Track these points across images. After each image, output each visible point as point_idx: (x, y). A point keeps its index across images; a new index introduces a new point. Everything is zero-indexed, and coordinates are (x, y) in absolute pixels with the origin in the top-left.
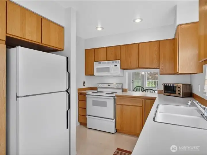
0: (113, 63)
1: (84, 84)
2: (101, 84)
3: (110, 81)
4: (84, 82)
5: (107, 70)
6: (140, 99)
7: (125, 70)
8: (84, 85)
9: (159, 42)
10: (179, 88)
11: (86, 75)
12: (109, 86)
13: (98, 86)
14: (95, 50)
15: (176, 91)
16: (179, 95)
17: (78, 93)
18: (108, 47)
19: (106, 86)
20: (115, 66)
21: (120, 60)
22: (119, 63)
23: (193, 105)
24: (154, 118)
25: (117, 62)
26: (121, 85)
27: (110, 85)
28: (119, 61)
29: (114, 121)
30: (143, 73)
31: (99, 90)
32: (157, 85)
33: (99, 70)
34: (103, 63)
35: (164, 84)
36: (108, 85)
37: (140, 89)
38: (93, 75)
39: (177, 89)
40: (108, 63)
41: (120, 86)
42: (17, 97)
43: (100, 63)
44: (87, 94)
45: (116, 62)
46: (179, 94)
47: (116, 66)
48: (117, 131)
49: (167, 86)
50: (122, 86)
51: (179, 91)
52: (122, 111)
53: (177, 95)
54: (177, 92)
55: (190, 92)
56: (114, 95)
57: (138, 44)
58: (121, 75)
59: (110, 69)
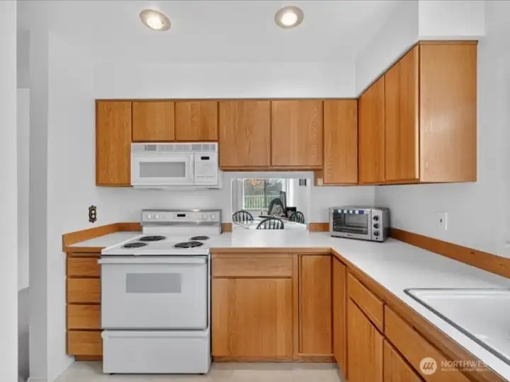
0: (194, 148)
1: (90, 215)
2: (154, 213)
3: (183, 203)
4: (92, 209)
5: (179, 168)
7: (227, 173)
8: (92, 220)
9: (323, 102)
10: (376, 218)
11: (98, 183)
12: (181, 219)
13: (144, 220)
14: (135, 104)
15: (366, 228)
16: (374, 238)
17: (64, 249)
19: (171, 217)
20: (203, 158)
21: (217, 141)
22: (217, 150)
25: (210, 147)
26: (218, 213)
27: (184, 215)
28: (216, 144)
29: (207, 333)
31: (147, 232)
33: (147, 169)
34: (162, 149)
35: (334, 208)
36: (179, 215)
37: (244, 217)
38: (128, 185)
40: (179, 149)
43: (153, 148)
44: (103, 252)
45: (206, 148)
46: (377, 234)
47: (207, 158)
50: (221, 217)
51: (376, 226)
54: (372, 229)
56: (204, 250)
57: (271, 100)
58: (220, 186)
59: (188, 169)
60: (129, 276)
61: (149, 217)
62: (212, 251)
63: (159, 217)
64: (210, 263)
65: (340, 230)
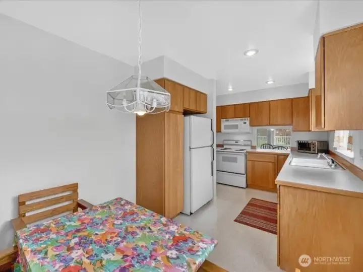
0: (241, 120)
3: (237, 138)
5: (236, 127)
6: (272, 155)
7: (254, 127)
9: (292, 100)
10: (313, 144)
14: (222, 107)
15: (310, 148)
16: (313, 152)
18: (237, 105)
19: (233, 142)
20: (244, 123)
22: (249, 120)
23: (322, 158)
24: (290, 163)
25: (247, 119)
27: (238, 142)
28: (249, 118)
29: (245, 176)
30: (272, 130)
31: (225, 147)
32: (289, 143)
33: (227, 127)
35: (298, 141)
36: (236, 142)
38: (220, 132)
39: (312, 146)
40: (236, 120)
41: (249, 143)
42: (190, 148)
43: (228, 121)
45: (245, 120)
46: (314, 150)
47: (246, 123)
48: (247, 186)
49: (300, 143)
50: (251, 143)
51: (314, 147)
52: (253, 167)
53: (312, 151)
54: (312, 149)
55: (326, 149)
56: (245, 151)
57: (269, 101)
58: (250, 132)
59: (239, 126)
60: (223, 157)
61: (226, 142)
62: (247, 152)
63: (230, 142)
64: (246, 156)
65: (301, 149)
